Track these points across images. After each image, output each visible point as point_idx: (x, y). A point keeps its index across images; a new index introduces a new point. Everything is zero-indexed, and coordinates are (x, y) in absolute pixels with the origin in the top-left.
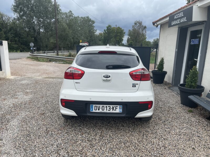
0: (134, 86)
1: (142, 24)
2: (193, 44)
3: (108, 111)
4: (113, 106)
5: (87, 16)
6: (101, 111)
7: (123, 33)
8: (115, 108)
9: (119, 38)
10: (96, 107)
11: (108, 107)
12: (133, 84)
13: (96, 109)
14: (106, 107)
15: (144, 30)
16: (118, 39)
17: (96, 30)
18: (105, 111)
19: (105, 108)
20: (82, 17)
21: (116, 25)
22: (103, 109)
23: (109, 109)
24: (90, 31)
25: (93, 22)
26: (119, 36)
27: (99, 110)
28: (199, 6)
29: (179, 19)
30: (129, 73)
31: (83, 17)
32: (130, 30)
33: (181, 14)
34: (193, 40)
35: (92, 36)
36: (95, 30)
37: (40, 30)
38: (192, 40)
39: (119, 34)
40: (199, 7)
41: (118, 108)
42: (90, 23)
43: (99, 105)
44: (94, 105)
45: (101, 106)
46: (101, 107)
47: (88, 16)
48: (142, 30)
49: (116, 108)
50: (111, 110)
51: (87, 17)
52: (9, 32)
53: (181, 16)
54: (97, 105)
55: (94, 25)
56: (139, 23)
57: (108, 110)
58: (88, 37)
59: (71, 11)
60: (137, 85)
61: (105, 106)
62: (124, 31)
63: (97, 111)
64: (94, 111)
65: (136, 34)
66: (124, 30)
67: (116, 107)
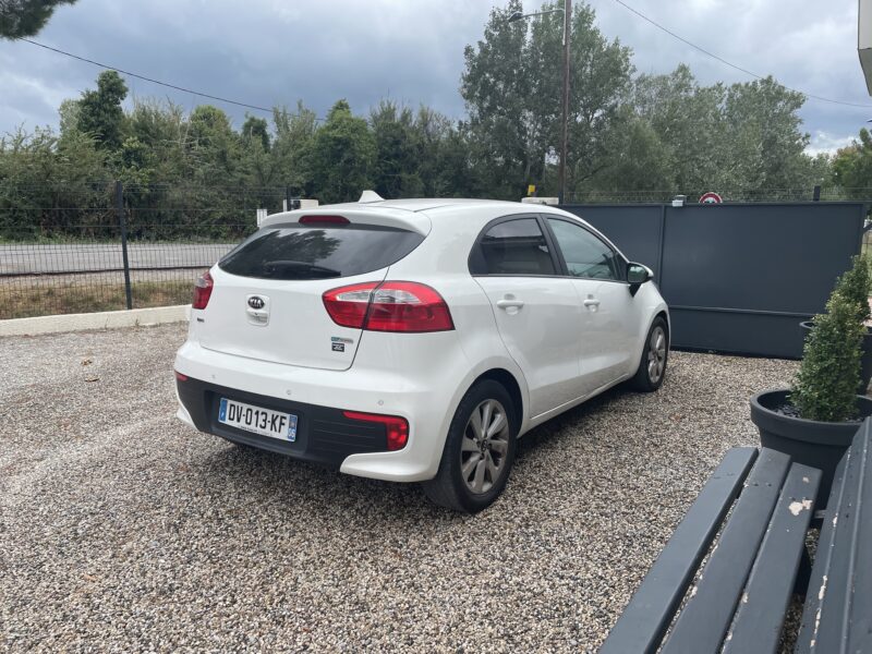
0: (338, 346)
3: (259, 428)
5: (765, 77)
6: (242, 423)
8: (277, 422)
10: (233, 408)
11: (263, 413)
12: (334, 339)
13: (232, 417)
14: (257, 413)
17: (808, 136)
18: (252, 428)
19: (254, 418)
20: (736, 86)
22: (248, 420)
23: (263, 424)
24: (770, 143)
25: (796, 100)
30: (321, 294)
31: (743, 84)
35: (780, 164)
36: (803, 135)
37: (543, 158)
41: (286, 422)
42: (780, 104)
43: (240, 405)
45: (246, 407)
46: (244, 412)
47: (770, 77)
49: (281, 424)
50: (269, 425)
51: (762, 82)
52: (437, 174)
54: (236, 404)
55: (797, 112)
57: (261, 426)
58: (760, 170)
59: (687, 65)
60: (347, 346)
61: (254, 409)
63: (235, 424)
64: (227, 422)
67: (281, 420)
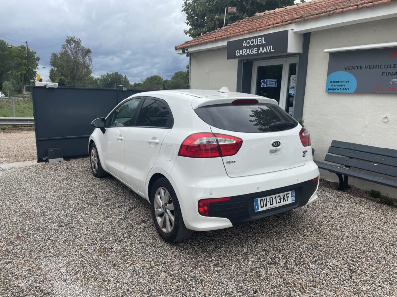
0: (304, 155)
1: (82, 44)
2: (265, 86)
3: (278, 205)
4: (284, 193)
6: (269, 206)
7: (34, 59)
9: (26, 70)
10: (262, 201)
11: (278, 196)
12: (303, 152)
13: (262, 206)
14: (275, 198)
15: (87, 57)
16: (25, 72)
18: (275, 205)
19: (274, 200)
21: (27, 42)
22: (272, 203)
23: (279, 201)
26: (25, 65)
27: (266, 206)
28: (295, 30)
29: (256, 48)
30: (299, 134)
32: (54, 55)
33: (261, 39)
34: (266, 80)
38: (262, 80)
39: (25, 61)
40: (295, 32)
41: (290, 195)
43: (265, 198)
44: (259, 199)
45: (268, 197)
46: (268, 200)
48: (84, 57)
49: (287, 197)
50: (282, 201)
53: (258, 43)
54: (263, 198)
56: (75, 42)
57: (279, 203)
60: (306, 154)
61: (274, 196)
62: (36, 56)
63: (265, 208)
64: (260, 210)
65: (72, 63)
66: (35, 53)
67: (287, 194)
